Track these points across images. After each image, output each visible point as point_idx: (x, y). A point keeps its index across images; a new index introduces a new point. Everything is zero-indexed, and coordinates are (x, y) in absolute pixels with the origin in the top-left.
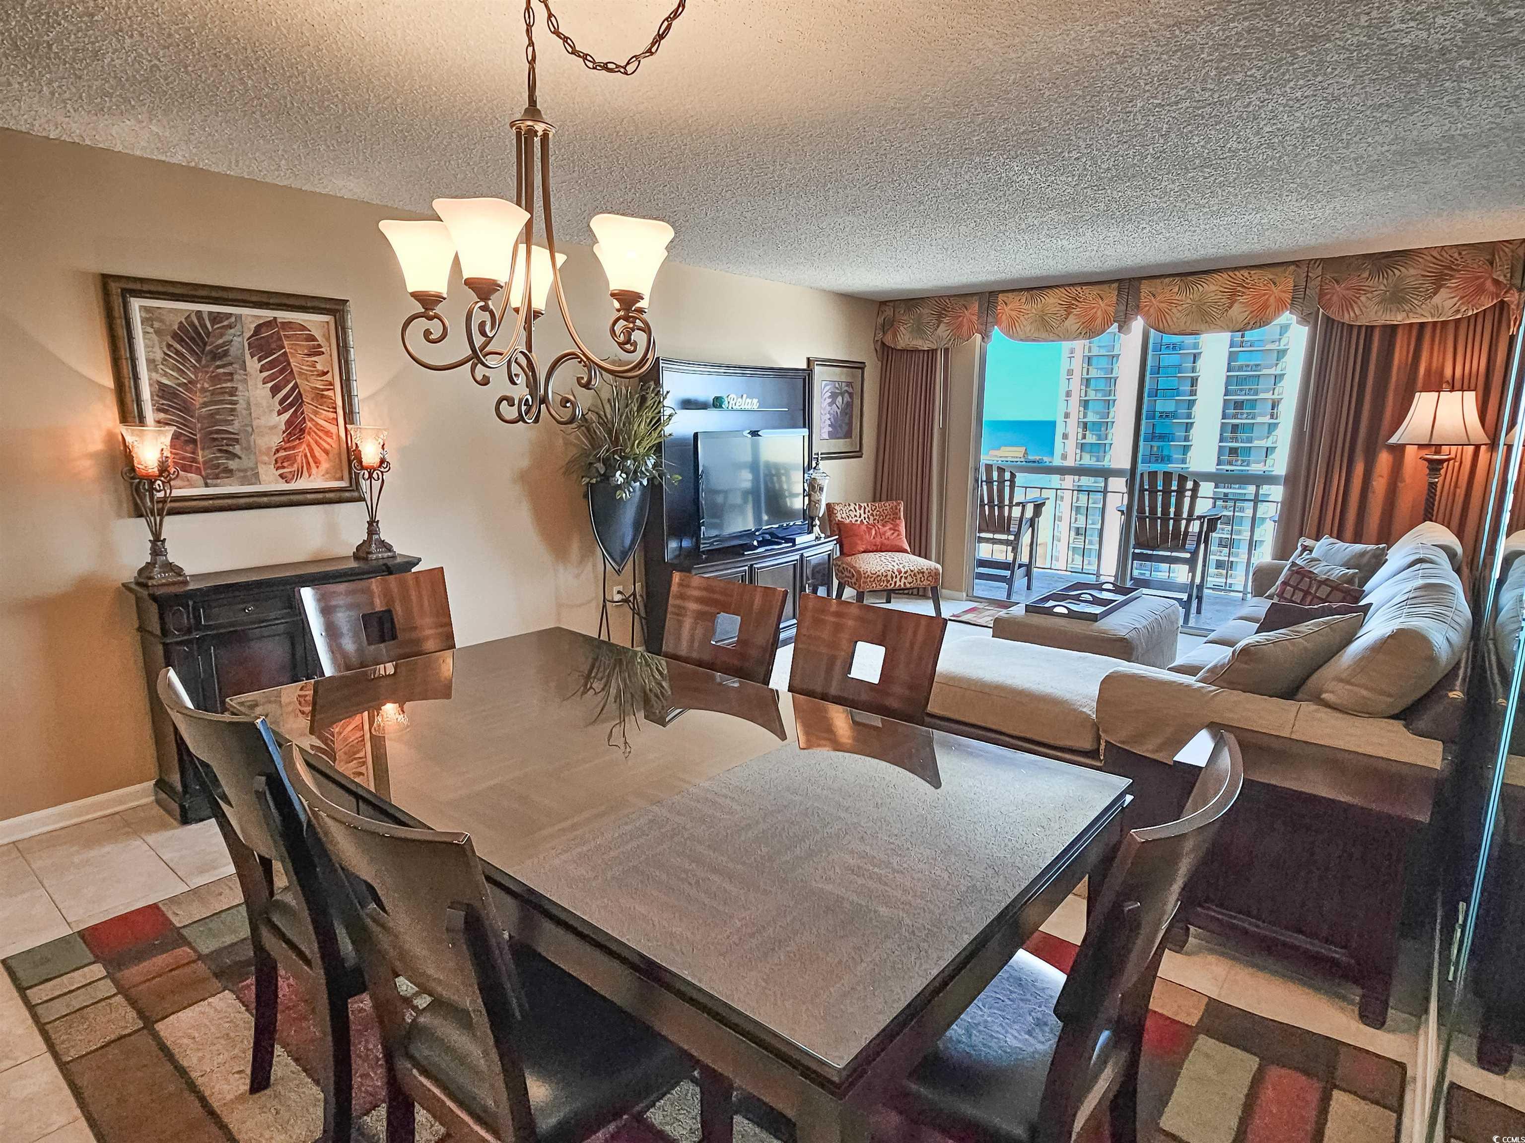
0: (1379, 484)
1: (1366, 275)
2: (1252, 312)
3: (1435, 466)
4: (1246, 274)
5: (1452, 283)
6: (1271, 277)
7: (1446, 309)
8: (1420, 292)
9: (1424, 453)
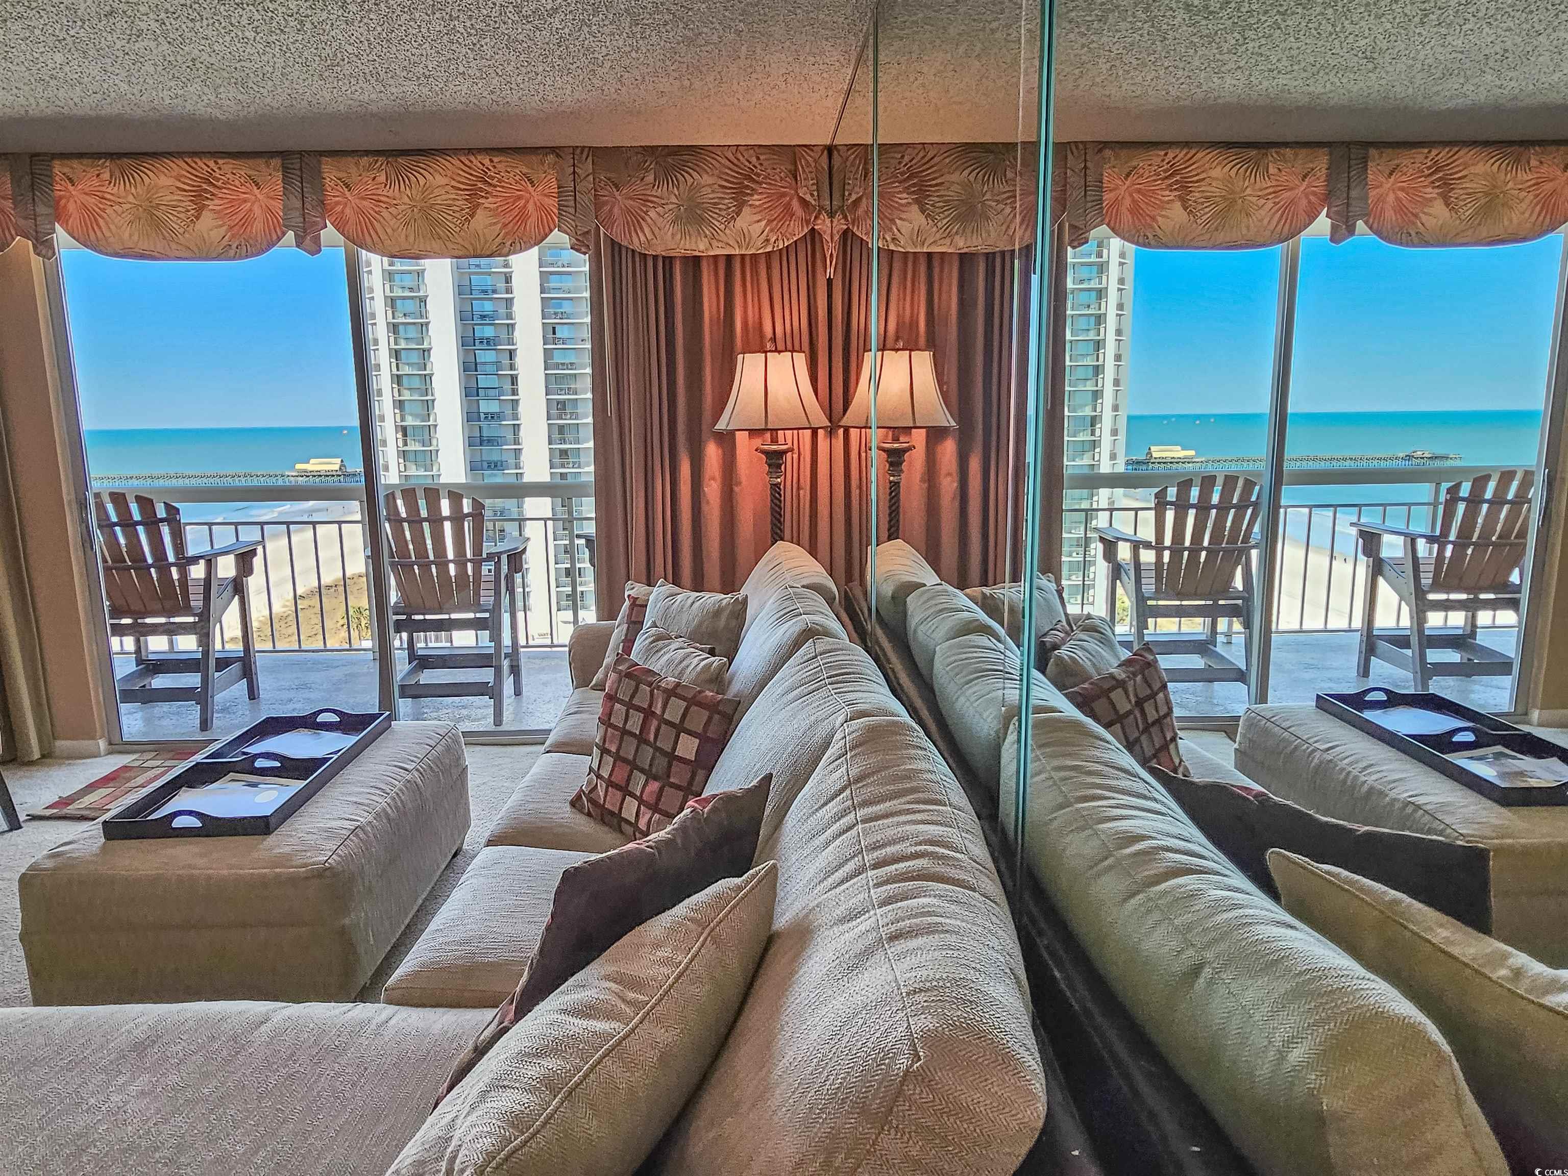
0: (712, 490)
1: (650, 178)
2: (505, 225)
3: (775, 459)
4: (487, 162)
5: (756, 200)
6: (525, 170)
7: (755, 236)
8: (720, 209)
9: (757, 442)
